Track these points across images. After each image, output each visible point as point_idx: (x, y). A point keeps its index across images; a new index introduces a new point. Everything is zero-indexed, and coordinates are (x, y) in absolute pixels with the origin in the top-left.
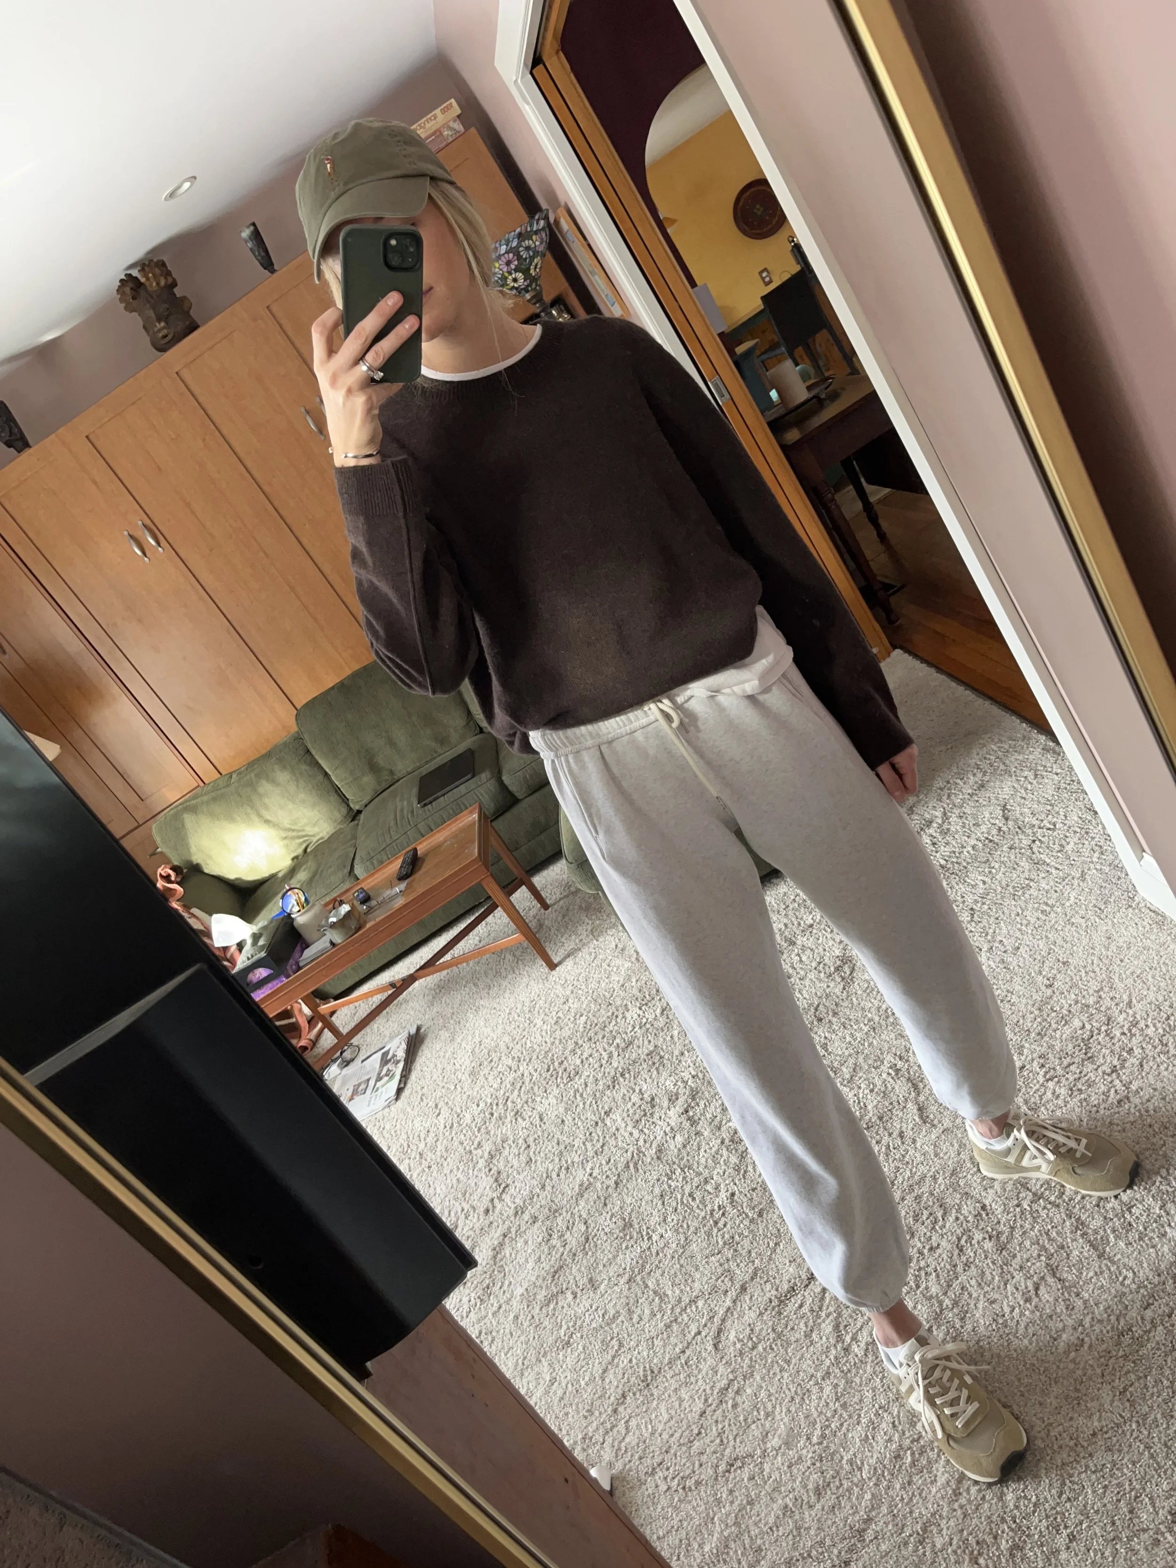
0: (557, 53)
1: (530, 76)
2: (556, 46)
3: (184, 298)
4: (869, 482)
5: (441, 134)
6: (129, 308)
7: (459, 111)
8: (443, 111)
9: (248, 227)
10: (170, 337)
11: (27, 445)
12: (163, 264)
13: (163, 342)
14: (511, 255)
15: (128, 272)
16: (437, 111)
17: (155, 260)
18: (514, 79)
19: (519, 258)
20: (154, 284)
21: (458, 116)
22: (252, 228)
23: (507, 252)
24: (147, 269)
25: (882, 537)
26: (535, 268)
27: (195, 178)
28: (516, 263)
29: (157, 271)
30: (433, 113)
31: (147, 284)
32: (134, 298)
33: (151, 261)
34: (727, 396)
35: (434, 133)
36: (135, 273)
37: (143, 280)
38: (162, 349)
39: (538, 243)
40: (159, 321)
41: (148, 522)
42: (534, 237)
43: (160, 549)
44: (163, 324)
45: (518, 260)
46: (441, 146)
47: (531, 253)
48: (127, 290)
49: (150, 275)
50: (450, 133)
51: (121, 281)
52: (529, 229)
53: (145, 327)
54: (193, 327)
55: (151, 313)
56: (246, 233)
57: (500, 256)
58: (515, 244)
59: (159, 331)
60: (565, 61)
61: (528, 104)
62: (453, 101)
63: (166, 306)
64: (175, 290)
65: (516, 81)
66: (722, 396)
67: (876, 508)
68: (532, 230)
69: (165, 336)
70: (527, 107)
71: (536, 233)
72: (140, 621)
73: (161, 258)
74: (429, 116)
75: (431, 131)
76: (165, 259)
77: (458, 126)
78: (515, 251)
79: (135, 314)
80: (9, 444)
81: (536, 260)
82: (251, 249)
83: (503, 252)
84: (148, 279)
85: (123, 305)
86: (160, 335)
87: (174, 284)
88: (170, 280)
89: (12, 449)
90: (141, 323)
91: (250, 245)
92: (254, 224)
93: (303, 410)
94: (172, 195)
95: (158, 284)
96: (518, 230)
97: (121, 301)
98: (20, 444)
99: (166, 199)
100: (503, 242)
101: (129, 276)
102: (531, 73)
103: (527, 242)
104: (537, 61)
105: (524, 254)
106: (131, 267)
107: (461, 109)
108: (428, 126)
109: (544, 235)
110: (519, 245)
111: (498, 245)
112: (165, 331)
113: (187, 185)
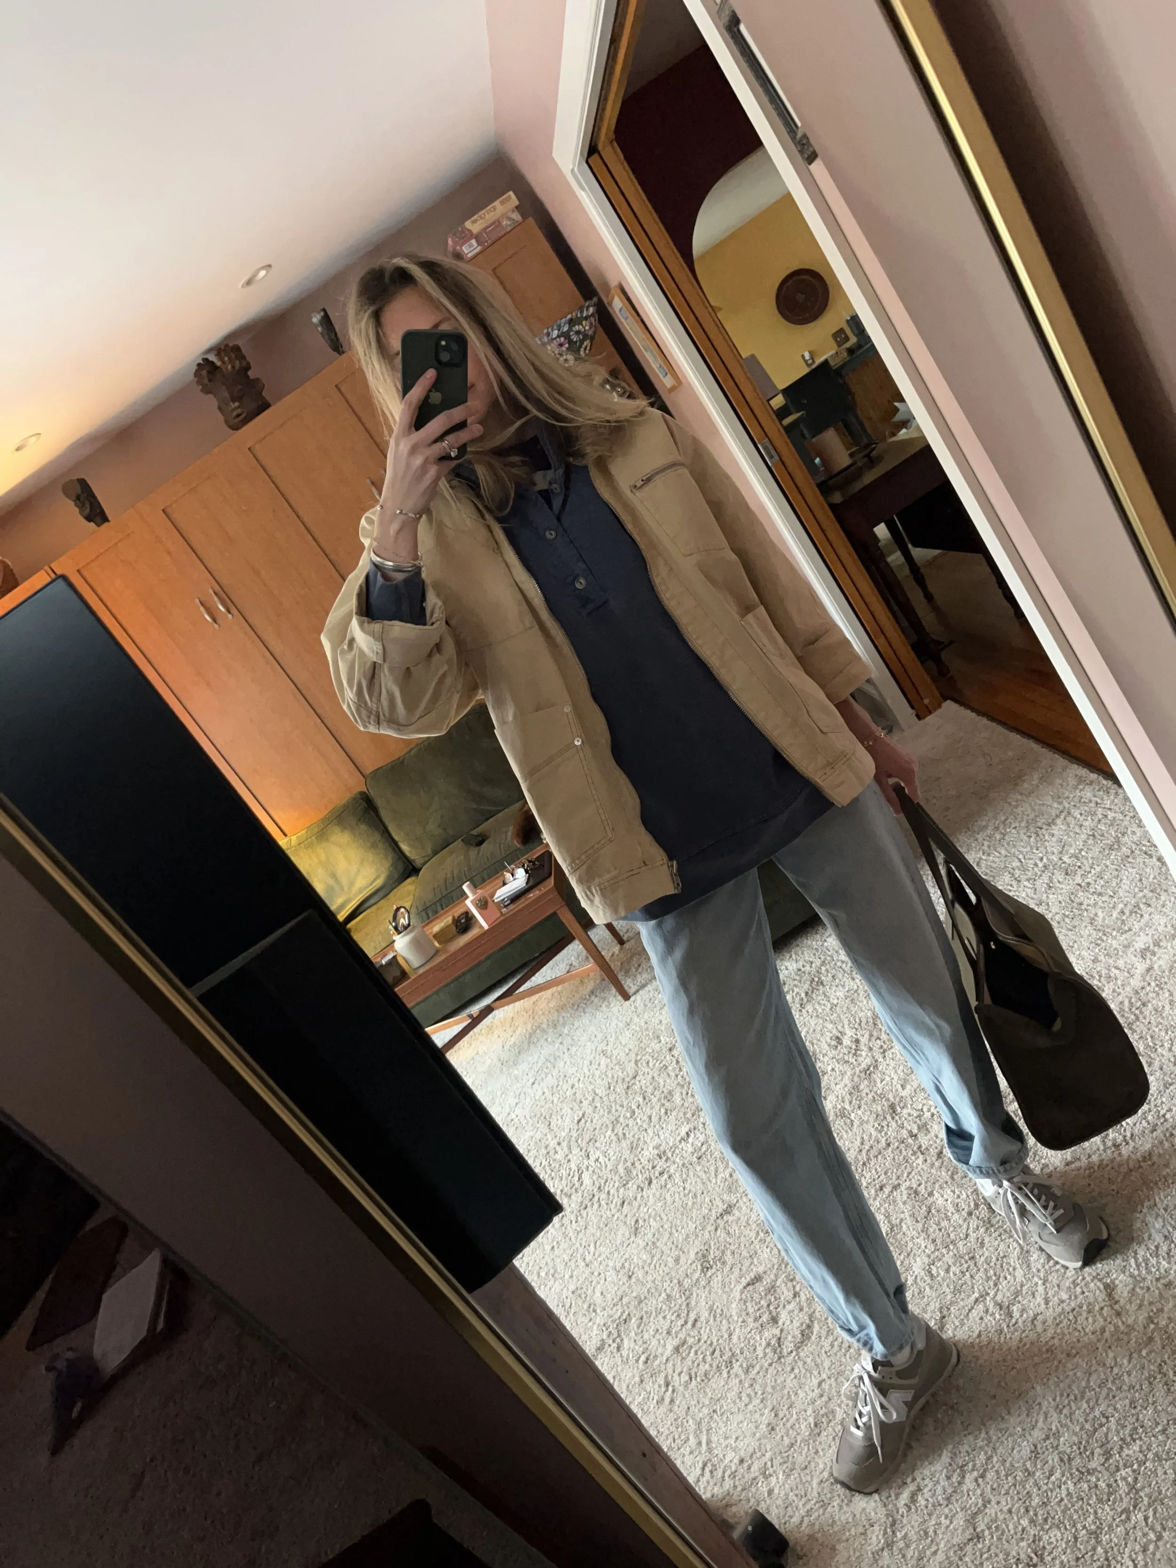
0: (611, 142)
1: (586, 165)
2: (612, 136)
3: (258, 379)
4: (915, 545)
5: (500, 224)
6: (206, 390)
7: (517, 203)
8: (502, 203)
9: (319, 313)
10: (243, 416)
11: (105, 519)
12: (237, 349)
13: (237, 420)
14: (562, 339)
15: (205, 357)
16: (497, 203)
17: (231, 345)
18: (571, 167)
19: (571, 342)
20: (230, 367)
21: (517, 207)
22: (322, 314)
23: (559, 336)
24: (223, 354)
25: (929, 597)
26: (585, 349)
27: (270, 266)
28: (567, 345)
29: (233, 355)
30: (492, 205)
31: (223, 367)
32: (210, 381)
33: (227, 345)
34: (776, 457)
35: (493, 223)
36: (212, 357)
37: (218, 363)
38: (235, 428)
39: (587, 328)
40: (234, 401)
41: (217, 588)
42: (584, 323)
43: (230, 616)
44: (237, 404)
45: (569, 344)
46: (500, 235)
47: (581, 337)
48: (204, 373)
49: (226, 359)
50: (509, 223)
51: (199, 365)
52: (579, 315)
53: (220, 408)
54: (265, 406)
55: (226, 394)
56: (316, 319)
57: (553, 339)
58: (566, 329)
59: (233, 410)
60: (619, 150)
61: (584, 190)
62: (511, 193)
63: (240, 387)
64: (250, 373)
65: (572, 170)
66: (771, 457)
67: (922, 570)
68: (582, 316)
69: (238, 416)
70: (583, 193)
71: (586, 318)
72: (208, 684)
73: (236, 343)
74: (488, 208)
75: (489, 222)
76: (240, 345)
77: (517, 216)
78: (566, 335)
79: (210, 396)
80: (89, 519)
81: (585, 343)
82: (322, 334)
83: (554, 336)
84: (223, 362)
85: (200, 387)
86: (235, 414)
87: (248, 367)
88: (244, 364)
89: (92, 524)
90: (217, 404)
91: (320, 329)
92: (324, 310)
93: (368, 481)
94: (249, 283)
95: (233, 367)
96: (569, 316)
97: (198, 383)
98: (98, 519)
99: (243, 286)
100: (555, 327)
101: (206, 360)
102: (587, 162)
103: (577, 327)
104: (592, 150)
105: (575, 338)
106: (209, 351)
107: (519, 199)
108: (487, 216)
109: (592, 319)
110: (570, 330)
111: (550, 330)
112: (239, 411)
113: (263, 273)
